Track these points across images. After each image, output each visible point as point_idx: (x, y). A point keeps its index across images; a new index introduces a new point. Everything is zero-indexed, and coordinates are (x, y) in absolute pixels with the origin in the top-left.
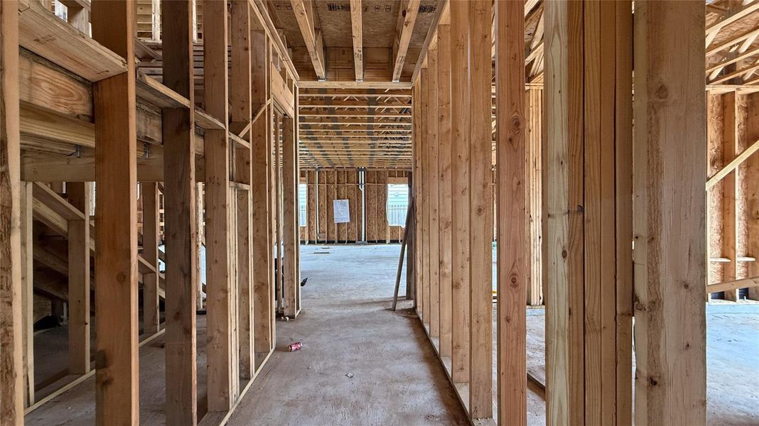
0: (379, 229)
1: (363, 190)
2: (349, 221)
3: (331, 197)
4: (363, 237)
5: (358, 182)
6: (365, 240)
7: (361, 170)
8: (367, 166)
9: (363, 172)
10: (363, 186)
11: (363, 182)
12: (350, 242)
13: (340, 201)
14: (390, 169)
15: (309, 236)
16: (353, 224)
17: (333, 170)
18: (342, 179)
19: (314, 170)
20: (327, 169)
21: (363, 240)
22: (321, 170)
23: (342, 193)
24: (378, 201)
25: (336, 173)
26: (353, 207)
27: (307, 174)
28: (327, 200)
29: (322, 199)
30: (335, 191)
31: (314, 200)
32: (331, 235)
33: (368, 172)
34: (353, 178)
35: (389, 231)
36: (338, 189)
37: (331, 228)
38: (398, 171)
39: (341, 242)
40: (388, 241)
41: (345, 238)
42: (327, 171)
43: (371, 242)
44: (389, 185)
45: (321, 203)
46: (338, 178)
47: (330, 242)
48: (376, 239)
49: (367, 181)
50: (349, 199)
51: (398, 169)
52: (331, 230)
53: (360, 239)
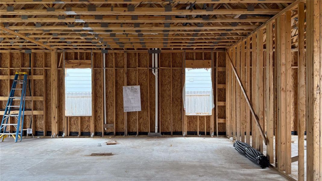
0: (174, 119)
1: (156, 74)
2: (139, 109)
3: (120, 82)
4: (156, 128)
5: (151, 66)
6: (158, 131)
7: (155, 52)
8: (161, 46)
9: (156, 55)
10: (156, 70)
11: (156, 66)
12: (143, 134)
13: (130, 87)
14: (187, 51)
15: (95, 126)
16: (145, 113)
17: (122, 52)
18: (132, 62)
19: (100, 51)
20: (116, 51)
21: (156, 131)
22: (109, 51)
23: (133, 78)
24: (173, 87)
25: (126, 55)
26: (145, 94)
27: (92, 57)
28: (116, 86)
29: (110, 85)
30: (125, 76)
31: (101, 87)
32: (120, 126)
33: (162, 54)
34: (145, 61)
35: (185, 122)
36: (128, 73)
37: (120, 117)
38: (197, 53)
39: (131, 134)
40: (185, 133)
41: (136, 129)
42: (115, 53)
43: (165, 134)
44: (187, 70)
45: (110, 89)
46: (128, 61)
47: (119, 134)
48: (171, 130)
49: (161, 64)
50: (141, 85)
51: (197, 51)
52: (120, 121)
53: (153, 131)
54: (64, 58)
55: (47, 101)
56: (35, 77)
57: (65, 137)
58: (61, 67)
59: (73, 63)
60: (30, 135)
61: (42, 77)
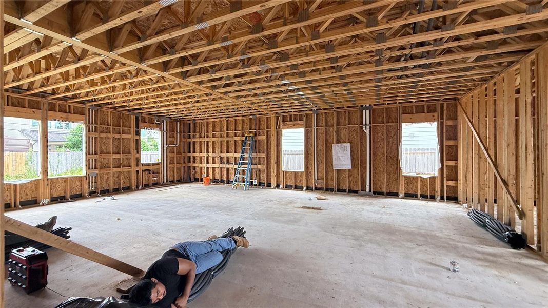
0: (388, 179)
1: (367, 131)
2: (350, 168)
3: (330, 140)
4: (368, 187)
5: (362, 123)
6: (370, 191)
7: (366, 108)
8: (372, 102)
9: (368, 111)
10: (368, 127)
11: (368, 123)
12: (353, 192)
13: (340, 145)
14: (404, 105)
15: (307, 181)
16: (355, 171)
17: (332, 111)
18: (342, 120)
19: (311, 112)
20: (326, 111)
21: (368, 190)
22: (319, 112)
23: (343, 136)
24: (388, 143)
25: (335, 114)
26: (355, 152)
27: (305, 118)
28: (326, 144)
29: (321, 143)
30: (335, 133)
31: (312, 145)
32: (330, 182)
33: (374, 110)
34: (355, 118)
35: (403, 182)
36: (338, 131)
37: (330, 174)
38: (417, 107)
39: (341, 191)
40: (401, 195)
41: (346, 186)
42: (325, 113)
43: (378, 194)
44: (404, 125)
45: (320, 147)
46: (338, 119)
47: (329, 190)
48: (385, 190)
49: (373, 120)
50: (351, 142)
51: (417, 104)
52: (329, 177)
53: (364, 189)
54: (281, 120)
55: (268, 157)
56: (259, 138)
57: (282, 189)
58: (279, 128)
59: (288, 125)
60: (256, 185)
61: (264, 138)
